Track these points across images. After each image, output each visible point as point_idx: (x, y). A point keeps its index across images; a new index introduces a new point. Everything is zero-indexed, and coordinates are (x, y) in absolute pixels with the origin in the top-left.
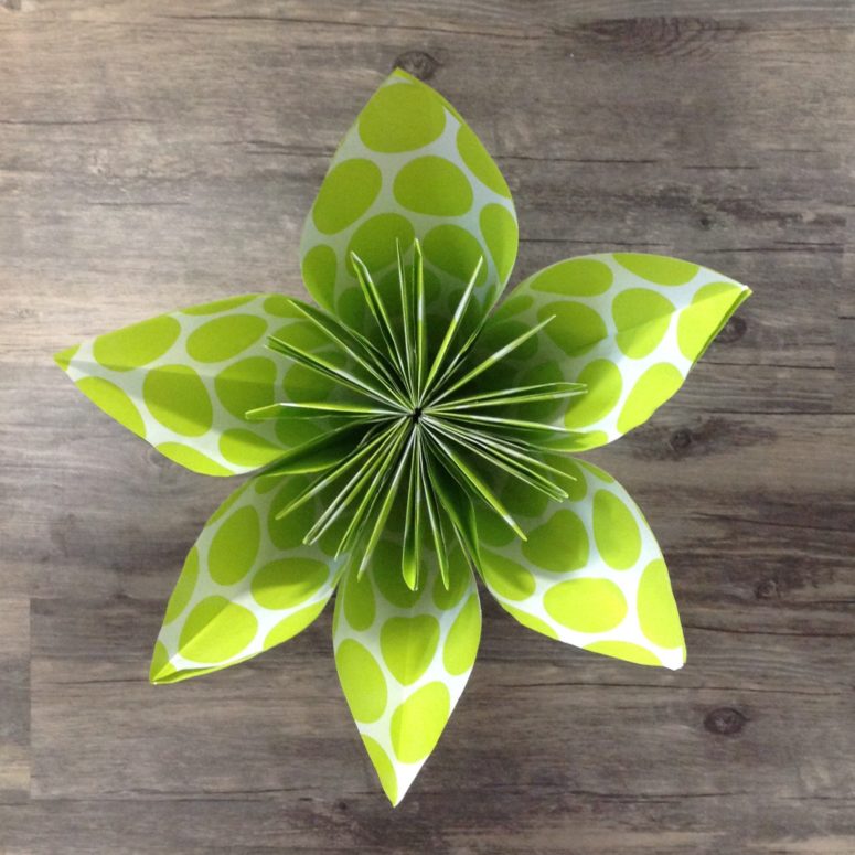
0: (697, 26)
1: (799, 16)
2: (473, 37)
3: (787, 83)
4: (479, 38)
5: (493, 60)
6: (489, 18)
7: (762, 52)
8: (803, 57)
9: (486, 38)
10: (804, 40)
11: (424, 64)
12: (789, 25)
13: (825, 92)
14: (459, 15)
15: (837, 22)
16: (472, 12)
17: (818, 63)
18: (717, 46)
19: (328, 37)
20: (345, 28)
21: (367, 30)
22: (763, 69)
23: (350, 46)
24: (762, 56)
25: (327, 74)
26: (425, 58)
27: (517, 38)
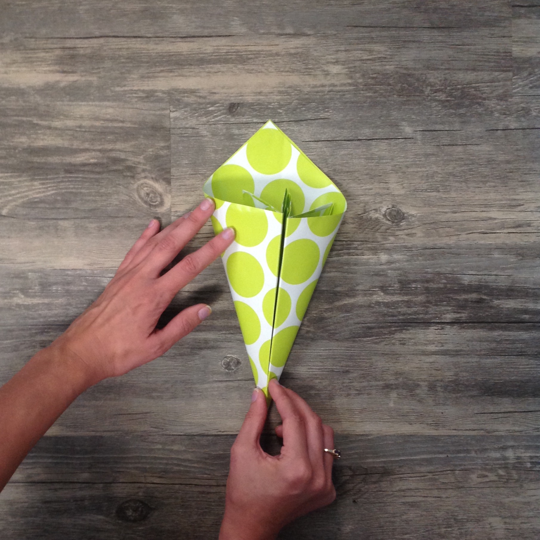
0: (350, 473)
1: (429, 462)
2: (177, 486)
3: (425, 513)
4: (182, 487)
5: (193, 504)
6: (188, 472)
7: (404, 491)
8: (436, 493)
9: (187, 488)
10: (435, 480)
11: (140, 509)
12: (423, 469)
13: (455, 519)
14: (165, 471)
15: (460, 465)
16: (176, 468)
17: (447, 497)
18: (366, 486)
19: (65, 494)
20: (78, 485)
21: (96, 486)
22: (404, 503)
23: (83, 499)
24: (402, 493)
25: (66, 521)
26: (141, 504)
27: (211, 486)
